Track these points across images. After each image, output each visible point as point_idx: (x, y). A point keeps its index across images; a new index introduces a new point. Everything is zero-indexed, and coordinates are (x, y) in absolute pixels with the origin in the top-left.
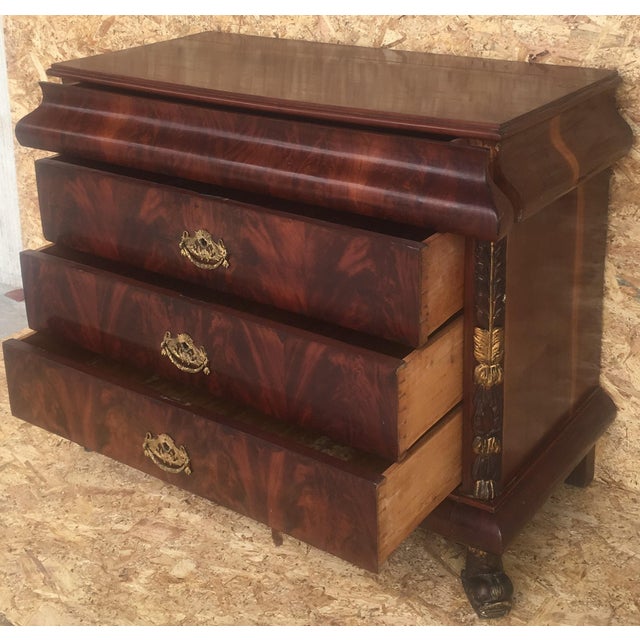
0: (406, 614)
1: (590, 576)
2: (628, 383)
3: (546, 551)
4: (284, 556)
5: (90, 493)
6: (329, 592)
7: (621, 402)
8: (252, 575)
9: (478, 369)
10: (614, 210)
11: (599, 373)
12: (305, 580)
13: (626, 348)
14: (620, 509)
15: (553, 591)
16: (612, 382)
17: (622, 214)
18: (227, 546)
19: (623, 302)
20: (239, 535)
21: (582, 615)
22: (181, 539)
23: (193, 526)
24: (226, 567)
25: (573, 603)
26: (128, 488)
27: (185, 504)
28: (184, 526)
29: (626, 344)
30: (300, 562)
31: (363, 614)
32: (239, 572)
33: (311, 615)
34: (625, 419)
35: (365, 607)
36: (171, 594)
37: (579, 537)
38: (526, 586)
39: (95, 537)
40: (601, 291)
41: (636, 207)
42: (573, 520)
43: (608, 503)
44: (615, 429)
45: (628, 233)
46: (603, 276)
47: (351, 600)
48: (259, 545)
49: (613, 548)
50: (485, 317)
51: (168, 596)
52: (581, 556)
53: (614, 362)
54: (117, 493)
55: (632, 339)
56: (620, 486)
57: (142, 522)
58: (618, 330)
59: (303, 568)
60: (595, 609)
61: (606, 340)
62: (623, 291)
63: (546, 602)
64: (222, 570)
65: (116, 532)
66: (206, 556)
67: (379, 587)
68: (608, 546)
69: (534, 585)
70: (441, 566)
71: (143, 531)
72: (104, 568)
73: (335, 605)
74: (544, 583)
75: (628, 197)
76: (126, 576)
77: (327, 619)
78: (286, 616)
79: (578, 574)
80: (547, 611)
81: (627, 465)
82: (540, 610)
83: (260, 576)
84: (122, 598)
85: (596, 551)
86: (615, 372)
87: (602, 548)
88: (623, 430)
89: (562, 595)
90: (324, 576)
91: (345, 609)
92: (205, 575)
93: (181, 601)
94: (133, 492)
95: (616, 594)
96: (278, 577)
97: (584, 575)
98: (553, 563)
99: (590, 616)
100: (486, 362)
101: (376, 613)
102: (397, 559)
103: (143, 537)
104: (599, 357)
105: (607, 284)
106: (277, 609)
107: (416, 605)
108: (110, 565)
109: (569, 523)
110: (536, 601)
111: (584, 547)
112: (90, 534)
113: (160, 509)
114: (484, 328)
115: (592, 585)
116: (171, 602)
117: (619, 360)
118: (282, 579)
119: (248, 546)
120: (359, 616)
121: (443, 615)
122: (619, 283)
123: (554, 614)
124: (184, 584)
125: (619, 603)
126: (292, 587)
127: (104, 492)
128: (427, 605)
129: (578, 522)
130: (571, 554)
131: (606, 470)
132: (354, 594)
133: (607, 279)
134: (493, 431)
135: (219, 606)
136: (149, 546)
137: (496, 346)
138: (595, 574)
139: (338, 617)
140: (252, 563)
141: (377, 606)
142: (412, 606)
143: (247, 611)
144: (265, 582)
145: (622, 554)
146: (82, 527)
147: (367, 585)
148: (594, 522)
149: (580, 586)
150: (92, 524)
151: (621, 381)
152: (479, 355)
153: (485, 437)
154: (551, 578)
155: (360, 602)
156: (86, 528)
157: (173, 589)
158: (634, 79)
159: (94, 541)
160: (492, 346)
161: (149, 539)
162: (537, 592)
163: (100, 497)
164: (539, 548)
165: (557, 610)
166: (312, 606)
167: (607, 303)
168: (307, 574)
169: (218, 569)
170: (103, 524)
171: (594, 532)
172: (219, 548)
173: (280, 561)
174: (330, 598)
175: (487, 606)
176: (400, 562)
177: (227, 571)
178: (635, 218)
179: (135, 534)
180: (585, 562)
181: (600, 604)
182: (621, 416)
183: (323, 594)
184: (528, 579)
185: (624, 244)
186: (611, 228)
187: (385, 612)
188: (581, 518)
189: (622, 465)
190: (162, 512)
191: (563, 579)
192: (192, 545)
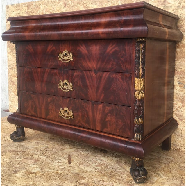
0: (110, 182)
1: (172, 172)
2: (182, 116)
3: (157, 166)
4: (71, 167)
5: (11, 151)
6: (85, 176)
7: (179, 122)
8: (59, 172)
9: (136, 93)
10: (177, 60)
11: (173, 113)
12: (77, 173)
13: (181, 104)
14: (180, 155)
15: (160, 176)
16: (177, 116)
17: (179, 61)
18: (53, 164)
19: (180, 89)
20: (57, 162)
21: (171, 183)
22: (38, 162)
23: (42, 159)
24: (51, 169)
25: (168, 179)
26: (24, 150)
27: (42, 154)
28: (39, 159)
29: (181, 103)
30: (76, 168)
31: (95, 182)
32: (55, 171)
33: (78, 182)
34: (181, 128)
35: (97, 180)
36: (30, 177)
37: (168, 162)
38: (152, 175)
39: (9, 162)
40: (173, 87)
41: (184, 59)
42: (166, 158)
43: (176, 154)
44: (178, 131)
45: (181, 67)
46: (174, 82)
47: (92, 178)
48: (63, 164)
49: (179, 165)
50: (138, 74)
51: (29, 177)
52: (169, 167)
53: (177, 109)
54: (20, 151)
55: (183, 101)
56: (179, 150)
57: (26, 158)
58: (178, 99)
59: (77, 170)
60: (175, 181)
61: (175, 102)
62: (180, 86)
63: (159, 179)
64: (49, 170)
65: (16, 161)
66: (45, 167)
67: (102, 175)
68: (177, 164)
69: (154, 174)
70: (123, 169)
71: (25, 161)
72: (9, 170)
73: (86, 180)
74: (158, 174)
75: (181, 56)
76: (16, 172)
77: (83, 183)
78: (69, 183)
79: (169, 171)
80: (159, 182)
81: (182, 143)
82: (157, 181)
83: (62, 172)
84: (13, 178)
85: (174, 166)
86: (177, 113)
87: (176, 165)
88: (180, 131)
89: (164, 177)
90: (84, 172)
91: (90, 181)
92: (43, 171)
93: (33, 179)
94: (26, 151)
95: (182, 177)
96: (68, 172)
97: (170, 172)
98: (160, 169)
99: (174, 183)
100: (139, 90)
101: (100, 182)
102: (108, 168)
103: (25, 162)
104: (172, 108)
105: (175, 85)
106: (65, 181)
107: (114, 180)
108: (11, 169)
109: (164, 159)
110: (155, 179)
111: (170, 165)
112: (8, 161)
113: (33, 155)
114: (138, 78)
115: (174, 175)
116: (29, 179)
117: (179, 108)
118: (69, 173)
119: (60, 164)
120: (94, 183)
121: (123, 182)
122: (179, 84)
123: (161, 182)
124: (35, 174)
125: (183, 180)
126: (72, 175)
127: (16, 151)
128: (118, 180)
129: (167, 158)
130: (166, 166)
132: (93, 177)
133: (175, 83)
134: (141, 116)
135: (45, 180)
136: (26, 164)
138: (174, 172)
139: (87, 183)
140: (60, 169)
141: (101, 180)
142: (113, 180)
143: (55, 181)
144: (63, 174)
145: (182, 166)
146: (5, 159)
147: (98, 174)
148: (173, 159)
149: (170, 174)
150: (10, 159)
151: (179, 115)
152: (136, 87)
153: (138, 118)
154: (160, 173)
155: (95, 179)
156: (7, 160)
157: (31, 176)
158: (183, 19)
159: (8, 163)
160: (141, 84)
161: (27, 162)
162: (155, 176)
163: (14, 153)
164: (155, 165)
165: (163, 181)
166: (78, 180)
167: (175, 90)
168: (78, 171)
169: (47, 170)
170: (13, 159)
171: (173, 161)
172: (50, 165)
174: (85, 178)
176: (110, 168)
177: (51, 171)
178: (183, 62)
179: (23, 161)
180: (170, 169)
181: (177, 179)
182: (179, 127)
183: (83, 177)
184: (152, 173)
185: (180, 71)
186: (176, 66)
187: (103, 181)
188: (168, 158)
189: (179, 143)
190: (33, 156)
191: (164, 173)
192: (41, 164)
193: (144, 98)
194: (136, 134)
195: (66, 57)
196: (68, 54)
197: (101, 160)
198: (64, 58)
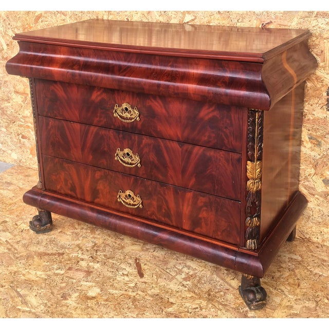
0: (212, 310)
1: (302, 285)
2: (314, 189)
3: (278, 274)
4: (145, 283)
5: (41, 255)
6: (171, 300)
7: (309, 198)
8: (130, 293)
9: (249, 183)
10: (307, 101)
11: (299, 184)
12: (158, 295)
13: (313, 171)
14: (311, 252)
15: (285, 294)
16: (305, 188)
17: (310, 103)
18: (116, 279)
19: (311, 147)
20: (121, 273)
21: (301, 306)
22: (91, 276)
23: (96, 270)
24: (116, 290)
25: (296, 300)
26: (61, 252)
27: (90, 258)
28: (92, 270)
29: (313, 169)
30: (154, 286)
31: (190, 311)
32: (124, 292)
33: (164, 313)
34: (312, 207)
35: (190, 307)
36: (89, 305)
37: (293, 266)
38: (271, 292)
39: (46, 278)
40: (300, 143)
41: (318, 99)
42: (289, 258)
43: (304, 249)
44: (307, 212)
45: (314, 113)
46: (301, 135)
47: (183, 304)
48: (132, 278)
49: (311, 271)
50: (253, 155)
51: (88, 307)
52: (296, 276)
53: (306, 178)
54: (55, 254)
55: (316, 166)
56: (309, 240)
57: (70, 269)
58: (309, 162)
59: (156, 288)
60: (307, 302)
61: (302, 167)
62: (311, 142)
63: (282, 300)
64: (114, 292)
65: (57, 275)
66: (105, 285)
67: (197, 297)
68: (308, 270)
69: (274, 292)
70: (226, 284)
71: (71, 273)
72: (52, 293)
73: (175, 307)
74: (280, 291)
75: (314, 94)
76: (64, 297)
77: (172, 314)
78: (150, 314)
79: (296, 285)
80: (283, 305)
81: (313, 230)
82: (280, 304)
83: (135, 294)
84: (64, 308)
85: (303, 273)
86: (307, 183)
87: (306, 271)
88: (311, 212)
89: (290, 296)
90: (167, 292)
91: (181, 308)
92: (106, 294)
93: (95, 309)
94: (63, 254)
95: (316, 295)
96: (144, 294)
97: (299, 285)
98: (282, 280)
99: (305, 306)
100: (253, 179)
101: (197, 310)
102: (203, 282)
103: (71, 276)
104: (299, 176)
105: (303, 139)
106: (145, 310)
107: (216, 304)
108: (56, 292)
109: (287, 260)
110: (277, 300)
111: (297, 271)
112: (44, 276)
113: (78, 262)
114: (252, 161)
115: (304, 290)
116: (90, 310)
117: (309, 177)
118: (146, 295)
119: (126, 278)
120: (188, 312)
121: (231, 309)
122: (309, 138)
123: (287, 306)
124: (95, 299)
125: (319, 299)
126: (152, 299)
127: (48, 254)
128: (222, 305)
129: (292, 259)
130: (290, 275)
131: (302, 232)
132: (184, 301)
133: (302, 137)
134: (256, 214)
135: (115, 310)
136: (75, 281)
137: (259, 170)
138: (304, 284)
139: (177, 313)
140: (129, 287)
141: (197, 306)
142: (214, 306)
143: (130, 312)
144: (137, 297)
145: (316, 274)
146: (39, 273)
147: (190, 296)
148: (300, 259)
149: (298, 291)
150: (44, 271)
151: (310, 187)
152: (249, 175)
153: (252, 217)
154: (283, 288)
155: (187, 305)
156: (40, 273)
157: (90, 303)
158: (317, 34)
159: (46, 280)
160: (256, 171)
161: (74, 277)
162: (277, 295)
163: (46, 257)
164: (274, 273)
165: (288, 304)
166: (163, 308)
167: (303, 149)
168: (159, 292)
169: (111, 291)
170: (50, 270)
171: (300, 264)
172: (111, 280)
173: (144, 286)
174: (172, 303)
175: (255, 303)
176: (205, 283)
177: (117, 292)
178: (318, 105)
179: (67, 275)
180: (298, 279)
181: (309, 300)
182: (310, 205)
183: (168, 302)
184: (271, 289)
185: (311, 118)
186: (305, 110)
187: (201, 309)
188: (292, 257)
189: (310, 230)
190: (80, 263)
191: (289, 288)
192: (97, 279)
193: (261, 190)
194: (248, 241)
195: (127, 114)
196: (130, 109)
197: (189, 267)
198: (124, 115)
